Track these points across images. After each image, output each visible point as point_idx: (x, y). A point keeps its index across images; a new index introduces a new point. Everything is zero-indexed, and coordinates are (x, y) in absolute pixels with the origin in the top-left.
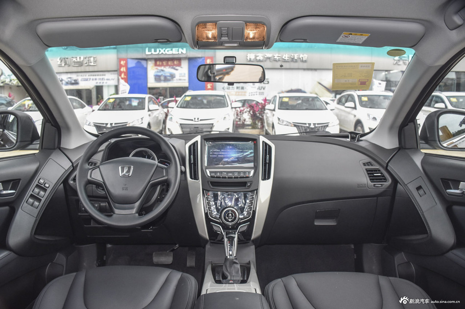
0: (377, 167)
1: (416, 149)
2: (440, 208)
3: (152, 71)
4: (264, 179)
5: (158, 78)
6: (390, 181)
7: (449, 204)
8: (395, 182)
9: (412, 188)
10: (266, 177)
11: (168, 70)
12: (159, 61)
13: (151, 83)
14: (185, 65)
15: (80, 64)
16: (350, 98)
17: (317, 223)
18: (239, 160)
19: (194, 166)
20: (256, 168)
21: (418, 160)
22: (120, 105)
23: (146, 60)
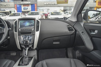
0: (71, 27)
1: (82, 21)
2: (89, 38)
3: (23, 7)
4: (37, 31)
5: (24, 9)
6: (74, 31)
7: (91, 37)
8: (76, 31)
9: (81, 32)
10: (37, 30)
11: (26, 7)
12: (24, 5)
13: (23, 10)
14: (30, 6)
15: (5, 6)
16: (67, 12)
17: (54, 43)
18: (30, 26)
19: (16, 28)
20: (34, 28)
21: (82, 24)
22: (14, 15)
23: (21, 5)
